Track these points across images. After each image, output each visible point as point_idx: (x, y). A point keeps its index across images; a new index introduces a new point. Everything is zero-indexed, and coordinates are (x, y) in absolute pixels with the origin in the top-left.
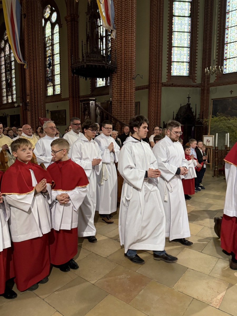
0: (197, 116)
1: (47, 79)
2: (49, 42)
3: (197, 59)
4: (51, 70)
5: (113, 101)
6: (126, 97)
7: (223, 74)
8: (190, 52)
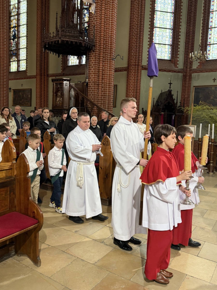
0: (179, 104)
1: (10, 53)
2: (14, 10)
3: (180, 42)
4: (16, 42)
5: (90, 82)
6: (105, 79)
7: (207, 61)
8: (173, 34)
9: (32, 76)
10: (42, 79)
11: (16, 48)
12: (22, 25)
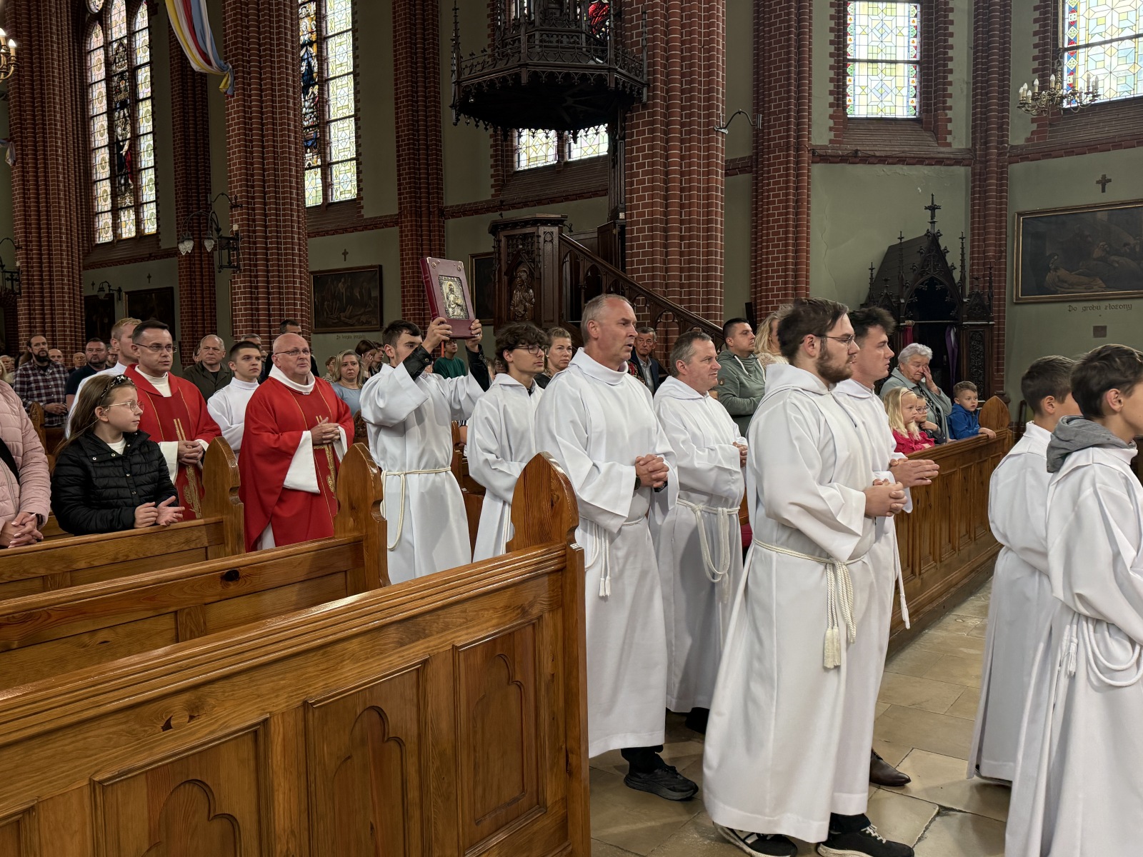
3: (951, 47)
4: (314, 99)
5: (632, 224)
6: (690, 205)
7: (1065, 110)
8: (921, 22)
9: (381, 217)
10: (421, 226)
11: (313, 122)
12: (333, 36)
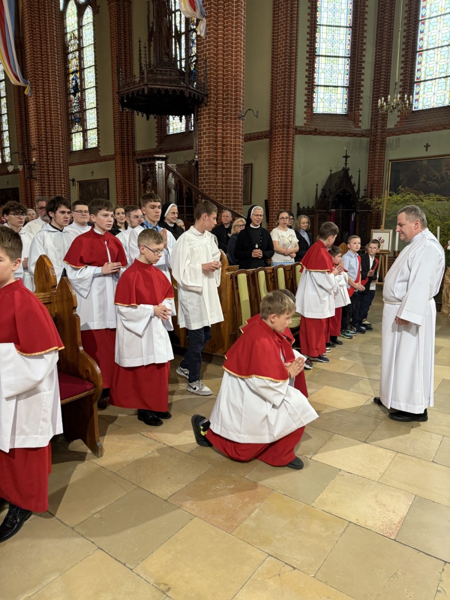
0: (362, 193)
1: (70, 118)
2: (73, 42)
3: (363, 80)
4: (79, 99)
6: (227, 153)
7: (413, 112)
8: (350, 67)
9: (108, 156)
10: (125, 160)
11: (79, 110)
12: (87, 68)
